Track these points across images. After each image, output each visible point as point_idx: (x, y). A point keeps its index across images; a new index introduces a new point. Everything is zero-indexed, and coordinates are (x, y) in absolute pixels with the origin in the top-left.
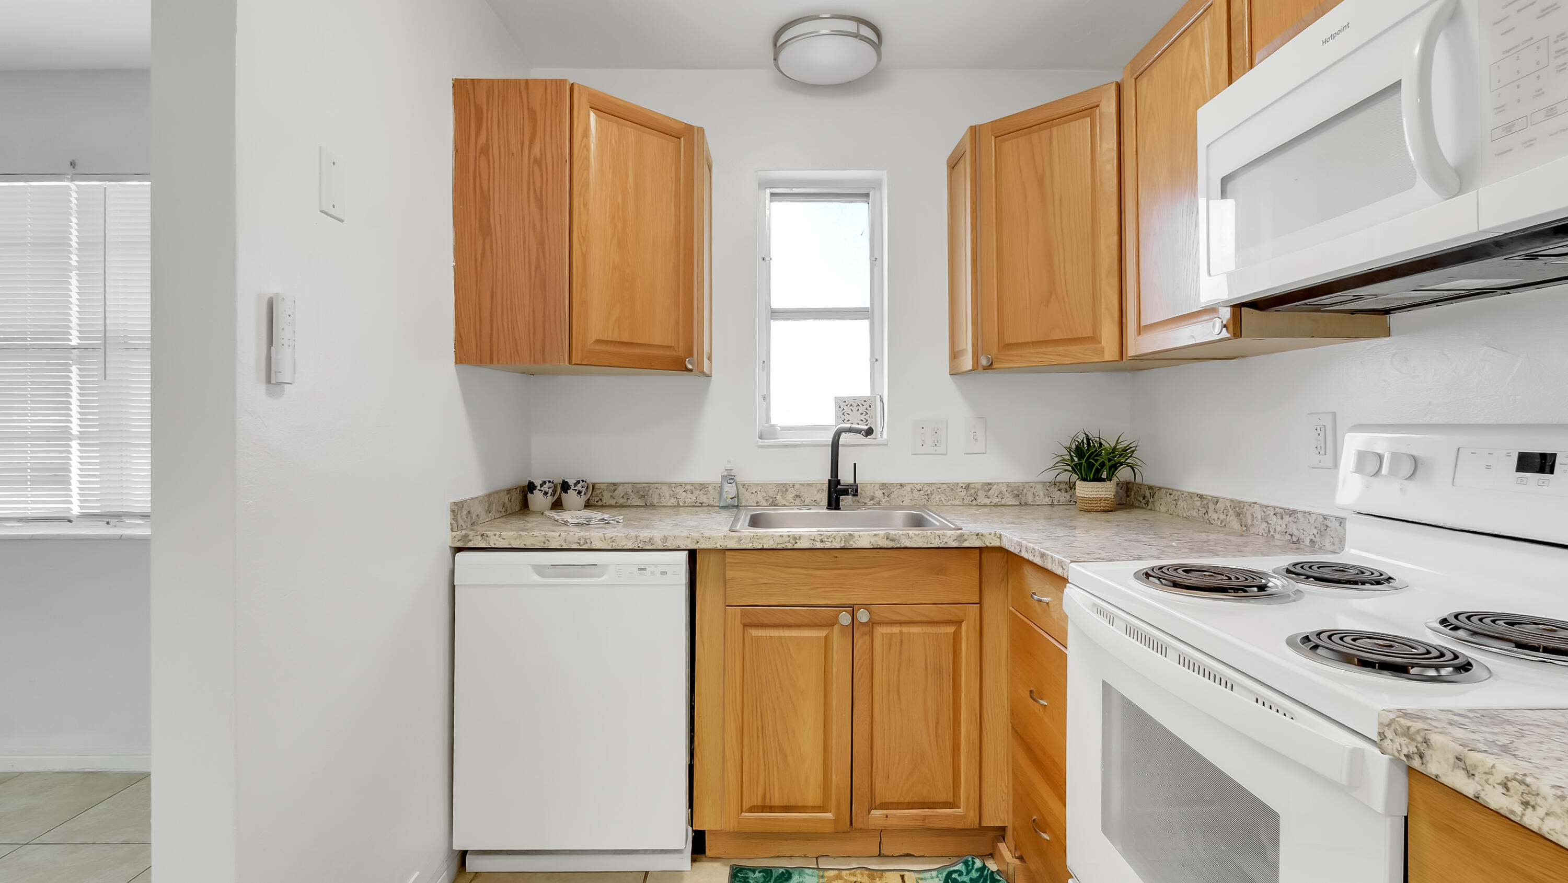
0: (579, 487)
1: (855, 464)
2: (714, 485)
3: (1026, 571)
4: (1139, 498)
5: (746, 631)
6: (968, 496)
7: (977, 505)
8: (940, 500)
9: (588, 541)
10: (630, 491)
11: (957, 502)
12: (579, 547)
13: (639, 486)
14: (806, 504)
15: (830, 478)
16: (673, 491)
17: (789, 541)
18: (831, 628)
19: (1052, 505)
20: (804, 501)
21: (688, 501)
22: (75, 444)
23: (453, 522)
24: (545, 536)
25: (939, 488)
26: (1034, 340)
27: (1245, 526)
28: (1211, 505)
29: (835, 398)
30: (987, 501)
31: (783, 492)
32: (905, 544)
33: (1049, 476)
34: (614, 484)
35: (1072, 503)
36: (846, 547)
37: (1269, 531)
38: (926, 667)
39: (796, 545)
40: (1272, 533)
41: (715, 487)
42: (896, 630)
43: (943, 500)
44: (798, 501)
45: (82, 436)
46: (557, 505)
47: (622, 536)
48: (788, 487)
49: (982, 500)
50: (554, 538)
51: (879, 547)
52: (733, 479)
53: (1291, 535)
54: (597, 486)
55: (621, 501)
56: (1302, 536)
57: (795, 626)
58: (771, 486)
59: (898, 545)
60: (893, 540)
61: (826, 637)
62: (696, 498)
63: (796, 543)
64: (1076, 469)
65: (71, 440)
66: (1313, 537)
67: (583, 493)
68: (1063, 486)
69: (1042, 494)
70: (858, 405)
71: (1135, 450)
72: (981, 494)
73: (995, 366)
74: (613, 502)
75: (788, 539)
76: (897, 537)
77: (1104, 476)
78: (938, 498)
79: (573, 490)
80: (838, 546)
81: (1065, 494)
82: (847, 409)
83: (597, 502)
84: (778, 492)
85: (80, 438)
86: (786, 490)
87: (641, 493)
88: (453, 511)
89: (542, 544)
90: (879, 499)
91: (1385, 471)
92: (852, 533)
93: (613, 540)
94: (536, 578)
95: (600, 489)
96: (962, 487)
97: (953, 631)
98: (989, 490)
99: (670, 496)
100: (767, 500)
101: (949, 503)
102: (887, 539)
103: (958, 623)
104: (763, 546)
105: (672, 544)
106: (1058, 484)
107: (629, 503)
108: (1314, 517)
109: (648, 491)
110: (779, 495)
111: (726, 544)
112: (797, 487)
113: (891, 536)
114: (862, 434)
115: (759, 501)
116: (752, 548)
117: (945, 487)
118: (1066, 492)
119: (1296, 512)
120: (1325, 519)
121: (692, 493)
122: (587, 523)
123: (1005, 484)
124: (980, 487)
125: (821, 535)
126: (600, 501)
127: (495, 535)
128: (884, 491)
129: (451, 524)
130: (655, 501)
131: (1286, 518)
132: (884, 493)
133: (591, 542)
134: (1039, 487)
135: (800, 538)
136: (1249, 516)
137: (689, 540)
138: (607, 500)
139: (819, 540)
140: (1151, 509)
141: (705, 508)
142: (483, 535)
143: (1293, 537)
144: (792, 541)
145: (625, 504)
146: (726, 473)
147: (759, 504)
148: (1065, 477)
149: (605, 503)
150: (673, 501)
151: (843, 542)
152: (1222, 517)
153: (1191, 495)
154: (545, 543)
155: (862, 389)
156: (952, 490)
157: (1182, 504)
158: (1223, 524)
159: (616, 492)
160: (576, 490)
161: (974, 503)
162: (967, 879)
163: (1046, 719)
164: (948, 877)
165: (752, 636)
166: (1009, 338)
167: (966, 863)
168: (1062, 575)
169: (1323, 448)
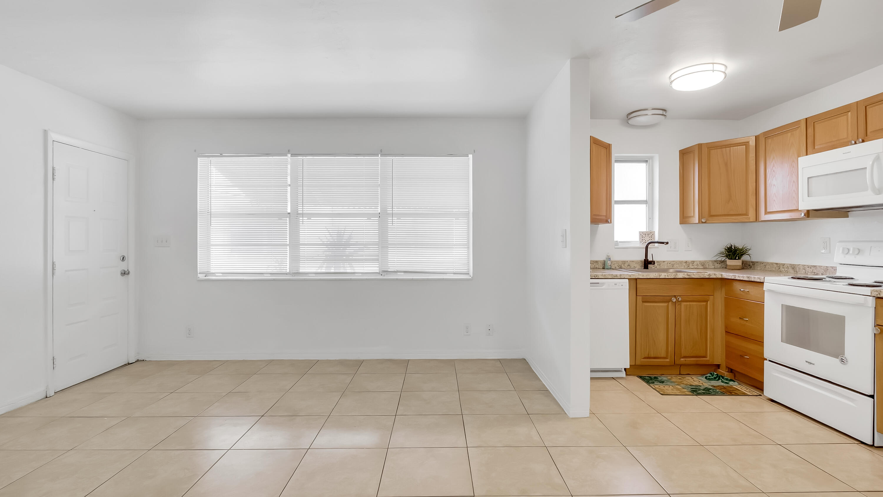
1: (652, 254)
3: (735, 284)
4: (747, 266)
5: (642, 304)
6: (686, 265)
8: (677, 267)
9: (597, 276)
14: (632, 268)
15: (645, 258)
18: (668, 303)
19: (715, 268)
26: (723, 214)
27: (796, 271)
28: (781, 266)
29: (639, 232)
30: (693, 267)
31: (624, 264)
33: (715, 259)
35: (721, 268)
36: (675, 278)
38: (698, 315)
40: (807, 272)
41: (601, 262)
42: (688, 303)
44: (629, 267)
47: (608, 274)
48: (625, 262)
51: (685, 278)
53: (814, 273)
56: (819, 273)
57: (658, 302)
58: (620, 262)
59: (691, 277)
60: (689, 276)
61: (667, 305)
64: (727, 256)
66: (822, 273)
68: (719, 262)
69: (711, 265)
70: (649, 234)
71: (749, 250)
72: (691, 265)
73: (706, 222)
77: (737, 258)
78: (676, 266)
80: (673, 278)
81: (719, 265)
82: (644, 236)
90: (656, 266)
91: (851, 252)
92: (677, 274)
93: (605, 275)
96: (684, 262)
97: (706, 304)
98: (693, 263)
100: (618, 266)
101: (680, 268)
103: (707, 301)
105: (623, 277)
106: (717, 261)
110: (623, 265)
112: (628, 262)
114: (665, 244)
115: (616, 267)
117: (678, 262)
118: (720, 264)
119: (816, 266)
120: (827, 267)
121: (593, 265)
123: (699, 262)
124: (690, 262)
128: (663, 263)
131: (813, 268)
134: (710, 262)
136: (798, 269)
137: (628, 276)
140: (753, 269)
146: (607, 257)
148: (720, 259)
152: (786, 269)
153: (772, 264)
155: (644, 229)
156: (681, 263)
157: (767, 267)
158: (787, 272)
161: (688, 268)
162: (713, 378)
163: (747, 324)
164: (706, 378)
165: (645, 306)
166: (713, 213)
167: (711, 374)
168: (760, 281)
169: (826, 247)
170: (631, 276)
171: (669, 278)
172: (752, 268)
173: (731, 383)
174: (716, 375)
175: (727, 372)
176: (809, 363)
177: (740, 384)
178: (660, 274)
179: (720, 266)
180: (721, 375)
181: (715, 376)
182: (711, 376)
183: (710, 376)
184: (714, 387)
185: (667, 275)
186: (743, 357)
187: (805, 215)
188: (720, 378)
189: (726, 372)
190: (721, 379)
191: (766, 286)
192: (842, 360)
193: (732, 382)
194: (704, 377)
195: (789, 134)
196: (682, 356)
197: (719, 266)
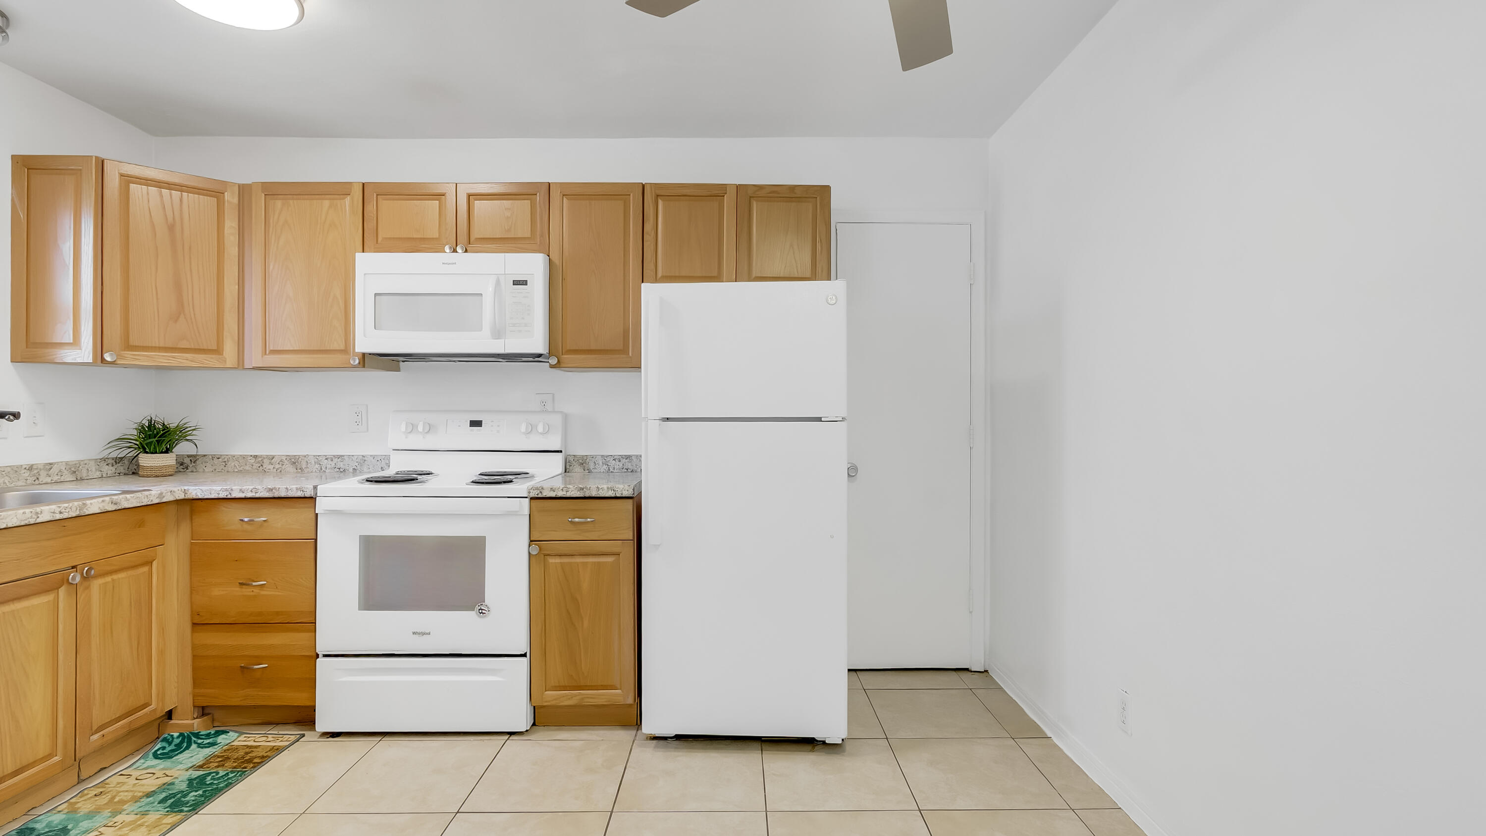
6: (31, 477)
7: (39, 484)
11: (20, 483)
17: (32, 516)
18: (57, 590)
19: (102, 477)
25: (4, 471)
26: (161, 345)
27: (300, 469)
30: (49, 480)
32: (125, 505)
33: (105, 454)
36: (81, 515)
37: (321, 469)
38: (131, 603)
39: (38, 519)
40: (323, 469)
42: (108, 579)
43: (6, 481)
49: (43, 478)
51: (106, 510)
53: (339, 469)
56: (347, 468)
57: (24, 597)
59: (120, 508)
60: (116, 504)
61: (55, 597)
63: (38, 517)
64: (141, 446)
68: (110, 461)
69: (94, 470)
72: (43, 473)
73: (118, 362)
75: (30, 515)
76: (119, 501)
77: (165, 449)
80: (74, 515)
81: (111, 468)
91: (419, 429)
92: (84, 502)
96: (25, 468)
97: (148, 569)
98: (50, 469)
101: (13, 484)
102: (112, 503)
103: (150, 563)
104: (7, 525)
106: (107, 460)
108: (356, 457)
113: (114, 500)
114: (10, 419)
118: (113, 466)
119: (344, 456)
123: (64, 463)
124: (42, 467)
125: (60, 507)
131: (335, 460)
134: (92, 463)
135: (41, 512)
136: (303, 463)
139: (58, 512)
140: (192, 472)
143: (341, 469)
144: (34, 516)
148: (114, 455)
151: (78, 511)
152: (277, 466)
153: (244, 457)
156: (16, 471)
157: (231, 464)
158: (278, 471)
161: (37, 482)
162: (172, 747)
163: (263, 593)
164: (156, 756)
166: (133, 341)
167: (165, 740)
168: (303, 496)
169: (361, 422)
171: (65, 517)
172: (190, 470)
173: (221, 739)
174: (178, 737)
175: (197, 718)
176: (419, 634)
177: (242, 733)
178: (38, 510)
179: (115, 470)
180: (191, 733)
181: (177, 741)
182: (167, 746)
183: (164, 748)
184: (201, 767)
185: (57, 510)
186: (248, 668)
187: (359, 363)
188: (191, 739)
189: (194, 719)
190: (195, 743)
191: (321, 505)
192: (480, 611)
193: (223, 736)
194: (151, 755)
195: (326, 203)
196: (95, 728)
197: (109, 470)
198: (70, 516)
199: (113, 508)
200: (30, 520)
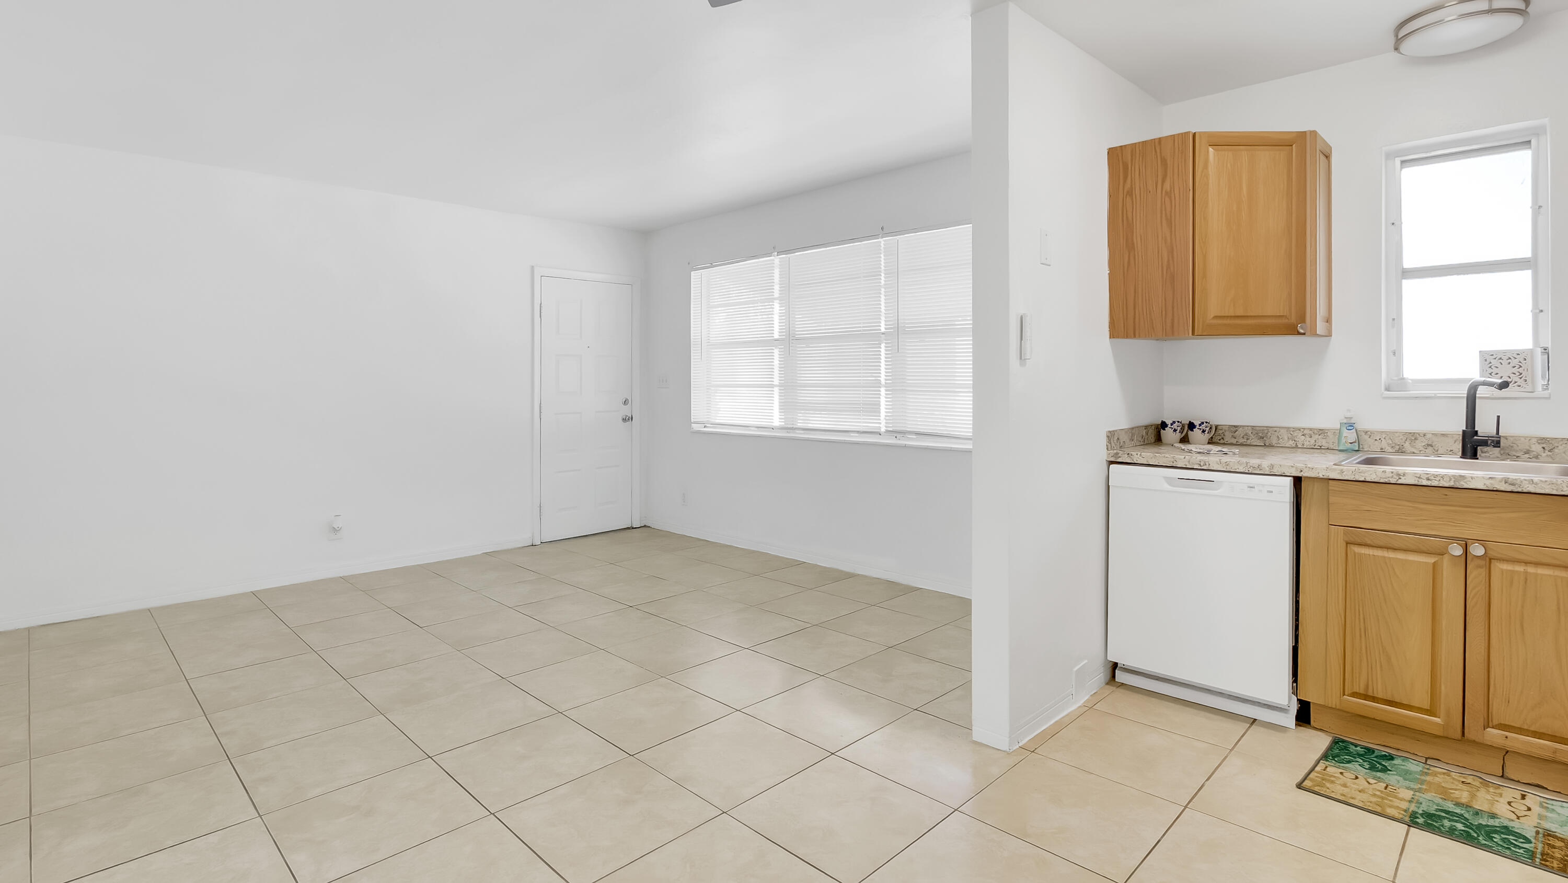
0: (1203, 427)
1: (1499, 417)
2: (1334, 431)
5: (1348, 548)
9: (1207, 464)
10: (1250, 433)
12: (1200, 468)
13: (1258, 428)
15: (1464, 429)
16: (1292, 434)
17: (1393, 476)
18: (1441, 556)
20: (1438, 450)
21: (1307, 444)
22: (883, 390)
23: (1108, 444)
24: (1173, 457)
29: (1480, 352)
31: (1411, 440)
32: (1528, 489)
34: (1235, 426)
36: (1456, 486)
39: (1399, 480)
41: (1335, 432)
42: (1520, 568)
45: (886, 385)
46: (1185, 440)
47: (1235, 462)
48: (1418, 436)
50: (1180, 459)
51: (1495, 489)
52: (1352, 426)
54: (1219, 427)
55: (1241, 441)
57: (1399, 550)
58: (1397, 435)
59: (1520, 490)
60: (1513, 484)
61: (1435, 562)
62: (1315, 441)
63: (1400, 478)
65: (880, 387)
67: (1207, 432)
70: (1510, 358)
74: (1234, 441)
79: (1198, 429)
80: (1447, 485)
82: (1495, 362)
83: (1219, 440)
84: (1406, 440)
85: (886, 387)
86: (1416, 439)
87: (1260, 435)
88: (1108, 437)
89: (1172, 463)
90: (1537, 453)
92: (1464, 474)
93: (1227, 464)
94: (1167, 486)
95: (1222, 430)
99: (1288, 438)
100: (1392, 447)
102: (1506, 482)
104: (1365, 479)
105: (1278, 471)
107: (1249, 442)
109: (1267, 433)
110: (1407, 443)
111: (1328, 474)
112: (1428, 436)
114: (1498, 387)
115: (1383, 447)
116: (1354, 479)
121: (1311, 437)
122: (1208, 452)
125: (1428, 474)
126: (1222, 440)
127: (1137, 454)
128: (1544, 446)
129: (1107, 445)
130: (1274, 442)
132: (1544, 448)
133: (1209, 464)
135: (1404, 474)
137: (1294, 469)
138: (1228, 438)
139: (1424, 479)
141: (1323, 451)
142: (1128, 454)
145: (1244, 443)
146: (1345, 421)
147: (1383, 450)
149: (1227, 441)
150: (1291, 443)
154: (1173, 462)
155: (1519, 341)
159: (1237, 433)
160: (1200, 429)
165: (1355, 553)
170: (1305, 470)
171: (1433, 484)
198: (1441, 485)
199: (1510, 488)
200: (1391, 479)
